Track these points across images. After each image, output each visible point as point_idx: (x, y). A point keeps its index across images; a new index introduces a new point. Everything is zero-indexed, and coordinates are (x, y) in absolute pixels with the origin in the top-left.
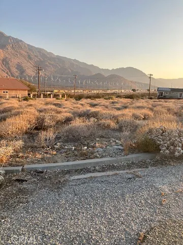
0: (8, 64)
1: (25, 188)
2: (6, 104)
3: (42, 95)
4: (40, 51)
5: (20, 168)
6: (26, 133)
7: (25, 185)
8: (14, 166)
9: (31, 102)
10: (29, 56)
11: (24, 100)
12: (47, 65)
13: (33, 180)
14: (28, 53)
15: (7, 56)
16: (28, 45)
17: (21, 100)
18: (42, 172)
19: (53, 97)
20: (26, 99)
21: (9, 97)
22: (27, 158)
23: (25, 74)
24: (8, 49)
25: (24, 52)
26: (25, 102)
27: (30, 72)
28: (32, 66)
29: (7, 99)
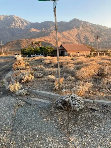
0: (79, 36)
1: (96, 116)
2: (79, 59)
3: (99, 54)
4: (98, 26)
5: (92, 101)
6: (92, 78)
7: (96, 114)
8: (88, 99)
9: (92, 58)
10: (91, 30)
11: (88, 57)
12: (102, 35)
13: (101, 111)
14: (91, 29)
15: (79, 32)
16: (92, 24)
17: (86, 57)
18: (107, 107)
19: (106, 55)
20: (89, 56)
21: (80, 55)
22: (95, 94)
23: (88, 42)
24: (80, 28)
25: (89, 29)
26: (89, 58)
27: (92, 40)
28: (93, 36)
29: (78, 57)
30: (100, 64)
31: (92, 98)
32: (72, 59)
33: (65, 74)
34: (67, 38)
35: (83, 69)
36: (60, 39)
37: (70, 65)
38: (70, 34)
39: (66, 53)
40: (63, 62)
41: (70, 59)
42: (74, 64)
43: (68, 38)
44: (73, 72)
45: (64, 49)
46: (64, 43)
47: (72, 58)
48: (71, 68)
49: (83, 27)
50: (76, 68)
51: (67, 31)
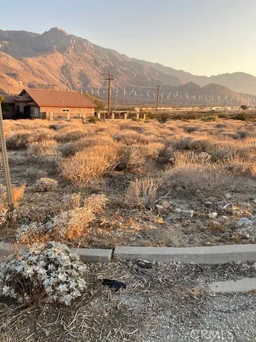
0: (69, 72)
1: (124, 307)
2: (70, 127)
3: (113, 114)
5: (108, 253)
7: (123, 299)
8: (96, 247)
9: (100, 125)
10: (95, 61)
11: (90, 121)
12: (118, 73)
13: (136, 284)
15: (68, 62)
16: (95, 46)
17: (85, 121)
18: (149, 267)
19: (127, 118)
20: (92, 120)
21: (71, 118)
23: (89, 86)
24: (68, 53)
25: (88, 56)
26: (92, 124)
27: (97, 83)
28: (99, 74)
29: (68, 121)
30: (118, 140)
31: (107, 243)
32: (53, 127)
33: (30, 170)
34: (38, 73)
35: (79, 156)
36: (20, 75)
37: (45, 143)
38: (47, 66)
39: (36, 110)
40: (29, 135)
41: (48, 126)
42: (58, 140)
43: (41, 75)
44: (54, 162)
45: (32, 101)
46: (30, 86)
47: (53, 124)
48: (48, 152)
49: (75, 51)
50: (62, 151)
51: (37, 56)
